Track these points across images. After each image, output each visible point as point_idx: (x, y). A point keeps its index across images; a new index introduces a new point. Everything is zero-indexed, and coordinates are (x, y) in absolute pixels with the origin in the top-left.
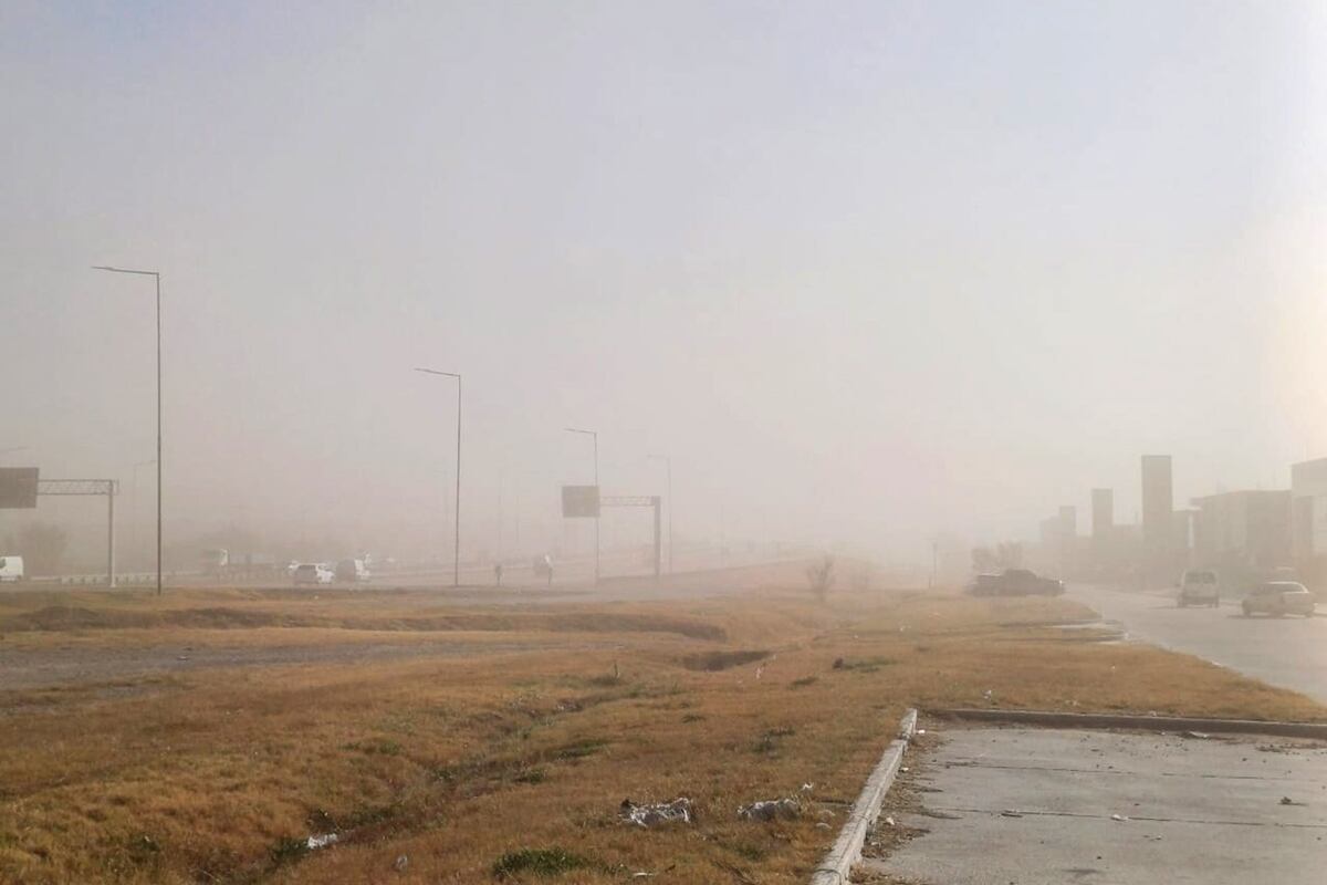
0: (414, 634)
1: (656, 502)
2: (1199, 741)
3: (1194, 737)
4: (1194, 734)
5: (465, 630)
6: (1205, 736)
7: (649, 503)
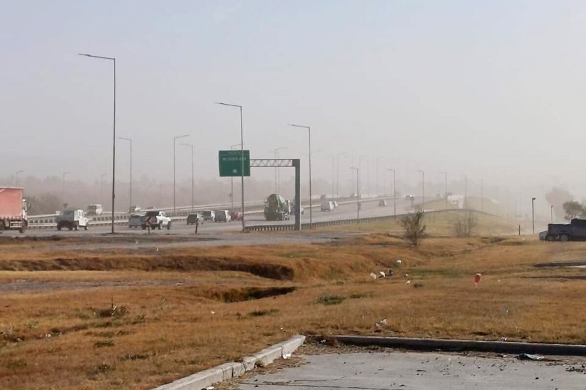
0: (26, 273)
1: (296, 163)
2: (531, 363)
3: (529, 359)
4: (529, 356)
5: (73, 270)
6: (538, 358)
7: (291, 164)
